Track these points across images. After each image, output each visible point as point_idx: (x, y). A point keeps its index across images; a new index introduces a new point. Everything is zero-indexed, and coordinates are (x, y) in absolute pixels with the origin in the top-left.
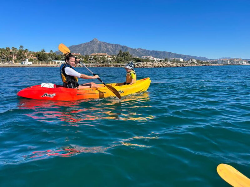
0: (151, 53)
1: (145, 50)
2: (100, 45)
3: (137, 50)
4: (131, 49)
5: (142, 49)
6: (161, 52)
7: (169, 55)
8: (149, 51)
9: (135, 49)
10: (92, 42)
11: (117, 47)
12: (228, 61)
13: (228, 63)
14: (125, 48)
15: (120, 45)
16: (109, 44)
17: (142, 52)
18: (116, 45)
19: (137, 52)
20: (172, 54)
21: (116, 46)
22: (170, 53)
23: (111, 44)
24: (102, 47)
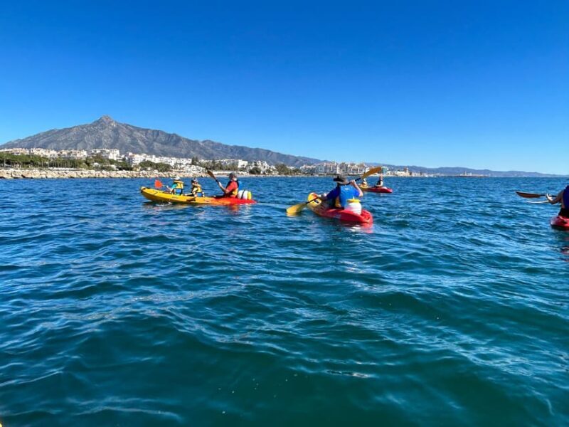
0: (232, 150)
1: (219, 145)
2: (116, 130)
3: (201, 144)
4: (189, 141)
5: (213, 143)
6: (251, 150)
7: (267, 155)
8: (227, 146)
9: (196, 142)
10: (98, 122)
11: (158, 135)
12: (336, 167)
13: (338, 172)
14: (175, 138)
15: (163, 133)
16: (138, 129)
17: (213, 148)
18: (153, 131)
19: (201, 148)
20: (273, 153)
21: (155, 133)
22: (270, 151)
23: (143, 130)
24: (122, 135)
